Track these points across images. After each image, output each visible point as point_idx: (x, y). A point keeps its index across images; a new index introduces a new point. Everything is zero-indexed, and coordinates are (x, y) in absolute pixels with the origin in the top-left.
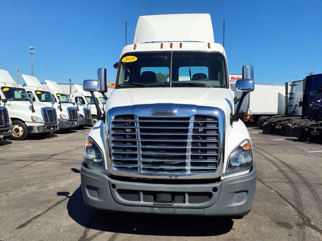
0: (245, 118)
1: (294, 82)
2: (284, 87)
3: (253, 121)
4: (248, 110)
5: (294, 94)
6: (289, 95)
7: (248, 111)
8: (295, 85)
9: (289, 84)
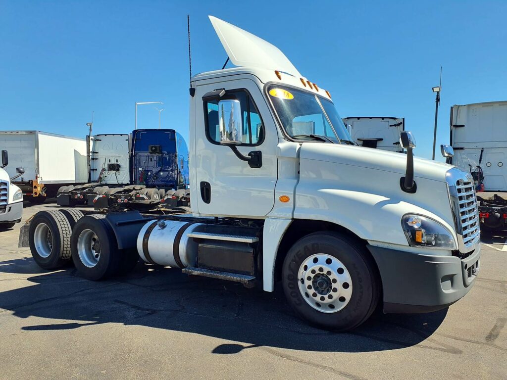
0: (34, 190)
1: (98, 135)
2: (85, 143)
3: (45, 196)
4: (37, 177)
5: (98, 153)
6: (91, 154)
7: (38, 179)
8: (98, 140)
9: (91, 138)
